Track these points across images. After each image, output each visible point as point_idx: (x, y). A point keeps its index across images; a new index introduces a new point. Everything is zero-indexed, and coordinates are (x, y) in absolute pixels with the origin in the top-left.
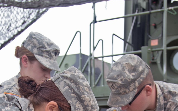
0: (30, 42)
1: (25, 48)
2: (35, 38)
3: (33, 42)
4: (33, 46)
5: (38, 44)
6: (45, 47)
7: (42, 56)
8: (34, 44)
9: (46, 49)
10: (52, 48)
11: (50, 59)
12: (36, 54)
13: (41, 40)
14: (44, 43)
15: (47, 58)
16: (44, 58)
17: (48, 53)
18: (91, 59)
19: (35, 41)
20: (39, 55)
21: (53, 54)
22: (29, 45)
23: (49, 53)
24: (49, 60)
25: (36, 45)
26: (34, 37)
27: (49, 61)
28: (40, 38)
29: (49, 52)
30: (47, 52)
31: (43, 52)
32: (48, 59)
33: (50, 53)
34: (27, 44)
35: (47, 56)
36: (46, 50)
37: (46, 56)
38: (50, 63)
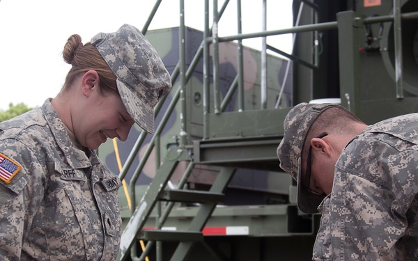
0: (117, 48)
1: (99, 54)
2: (133, 44)
3: (125, 50)
4: (122, 58)
5: (135, 60)
6: (148, 74)
7: (133, 89)
8: (125, 56)
9: (147, 77)
10: (160, 80)
11: (146, 102)
12: (122, 80)
13: (145, 54)
14: (149, 62)
15: (140, 96)
16: (135, 95)
17: (147, 89)
18: (209, 43)
19: (130, 50)
20: (127, 84)
21: (155, 94)
22: (112, 51)
23: (150, 90)
24: (144, 104)
25: (130, 62)
26: (131, 40)
27: (142, 106)
28: (143, 48)
29: (151, 88)
30: (147, 85)
31: (138, 81)
32: (141, 102)
33: (153, 91)
34: (108, 47)
35: (143, 94)
36: (148, 80)
37: (141, 92)
38: (144, 111)
